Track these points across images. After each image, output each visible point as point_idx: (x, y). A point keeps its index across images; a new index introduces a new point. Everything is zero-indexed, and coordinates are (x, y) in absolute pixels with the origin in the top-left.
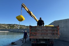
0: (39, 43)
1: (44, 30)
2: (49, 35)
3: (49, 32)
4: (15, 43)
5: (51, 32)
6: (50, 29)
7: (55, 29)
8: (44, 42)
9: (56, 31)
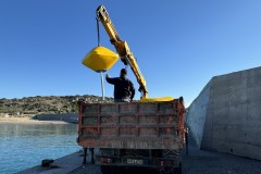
0: (122, 164)
1: (126, 115)
2: (145, 134)
3: (144, 122)
4: (53, 164)
5: (151, 122)
6: (150, 110)
7: (168, 112)
8: (140, 162)
9: (171, 119)
